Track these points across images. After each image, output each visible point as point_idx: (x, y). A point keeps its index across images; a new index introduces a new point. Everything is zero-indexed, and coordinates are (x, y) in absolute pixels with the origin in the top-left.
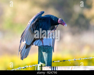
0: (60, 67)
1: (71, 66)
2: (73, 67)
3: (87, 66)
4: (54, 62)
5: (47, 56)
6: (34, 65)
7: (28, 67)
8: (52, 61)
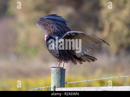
0: (73, 88)
1: (84, 87)
2: (86, 88)
3: (99, 87)
4: (67, 83)
5: (60, 77)
6: (48, 87)
7: (42, 88)
8: (65, 82)
